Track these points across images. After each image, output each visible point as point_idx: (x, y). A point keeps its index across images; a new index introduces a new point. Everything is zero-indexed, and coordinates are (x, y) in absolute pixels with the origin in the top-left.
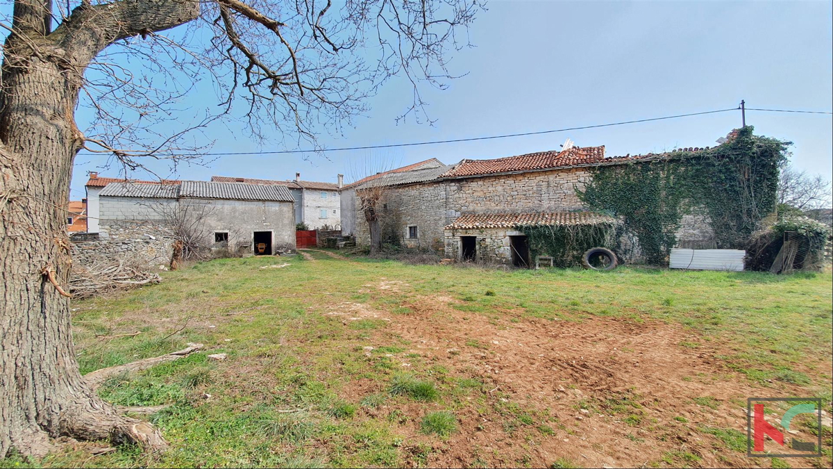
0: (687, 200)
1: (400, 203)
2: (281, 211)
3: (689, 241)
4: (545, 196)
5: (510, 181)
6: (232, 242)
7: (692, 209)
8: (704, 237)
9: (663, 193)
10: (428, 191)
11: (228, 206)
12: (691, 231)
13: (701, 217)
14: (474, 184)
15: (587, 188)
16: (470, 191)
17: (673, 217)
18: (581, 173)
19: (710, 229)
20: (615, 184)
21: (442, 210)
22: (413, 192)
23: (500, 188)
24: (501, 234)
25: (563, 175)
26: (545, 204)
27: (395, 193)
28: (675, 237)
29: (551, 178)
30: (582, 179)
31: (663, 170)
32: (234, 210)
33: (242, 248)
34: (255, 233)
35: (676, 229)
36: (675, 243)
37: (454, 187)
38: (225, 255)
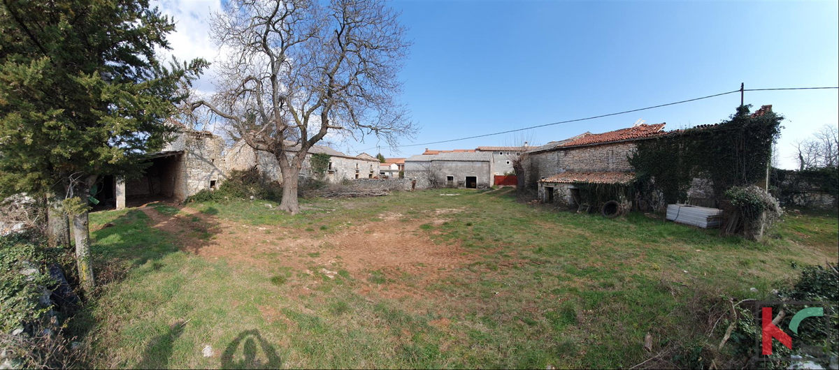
0: (697, 167)
1: (538, 163)
2: (482, 166)
3: (697, 198)
4: (610, 161)
5: (593, 150)
6: (455, 181)
7: (700, 173)
8: (707, 196)
9: (681, 160)
10: (550, 156)
11: (454, 164)
12: (698, 191)
13: (706, 180)
14: (573, 152)
15: (634, 155)
16: (572, 156)
17: (687, 180)
18: (631, 145)
19: (711, 190)
20: (650, 153)
21: (556, 169)
22: (543, 156)
23: (587, 155)
24: (566, 187)
25: (621, 146)
26: (611, 166)
27: (535, 157)
28: (687, 195)
29: (614, 148)
30: (631, 149)
31: (681, 143)
32: (457, 166)
33: (460, 184)
34: (467, 177)
35: (688, 188)
36: (687, 199)
37: (562, 153)
38: (451, 186)
